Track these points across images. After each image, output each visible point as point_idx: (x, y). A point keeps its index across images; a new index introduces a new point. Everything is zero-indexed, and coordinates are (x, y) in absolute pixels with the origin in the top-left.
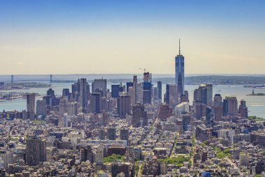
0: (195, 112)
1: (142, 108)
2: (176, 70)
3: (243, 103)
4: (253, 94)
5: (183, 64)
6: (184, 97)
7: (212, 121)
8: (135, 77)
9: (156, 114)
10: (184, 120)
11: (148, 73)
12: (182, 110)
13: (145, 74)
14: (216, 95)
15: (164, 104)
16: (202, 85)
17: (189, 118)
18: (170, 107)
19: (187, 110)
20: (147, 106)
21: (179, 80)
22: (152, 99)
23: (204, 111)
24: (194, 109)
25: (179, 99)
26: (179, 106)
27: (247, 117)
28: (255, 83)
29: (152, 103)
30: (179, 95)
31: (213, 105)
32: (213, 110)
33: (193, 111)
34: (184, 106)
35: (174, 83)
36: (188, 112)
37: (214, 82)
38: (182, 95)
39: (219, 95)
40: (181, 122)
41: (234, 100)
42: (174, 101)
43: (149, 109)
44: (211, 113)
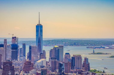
0: (51, 66)
1: (11, 64)
2: (36, 36)
3: (86, 59)
4: (94, 53)
5: (41, 31)
6: (43, 55)
7: (63, 73)
8: (5, 40)
9: (21, 68)
10: (42, 72)
11: (15, 37)
12: (41, 65)
13: (13, 38)
14: (66, 54)
15: (28, 60)
16: (56, 46)
17: (46, 71)
18: (32, 62)
19: (45, 64)
20: (14, 62)
21: (38, 43)
22: (19, 57)
23: (57, 65)
24: (50, 64)
25: (39, 56)
26: (39, 61)
27: (89, 70)
28: (95, 45)
29: (19, 59)
30: (39, 54)
31: (64, 61)
32: (64, 65)
33: (49, 65)
34: (42, 61)
35: (35, 45)
36: (45, 66)
37: (64, 44)
38: (41, 53)
39: (68, 54)
40: (40, 74)
41: (79, 57)
42: (35, 58)
43: (16, 64)
44: (62, 67)
